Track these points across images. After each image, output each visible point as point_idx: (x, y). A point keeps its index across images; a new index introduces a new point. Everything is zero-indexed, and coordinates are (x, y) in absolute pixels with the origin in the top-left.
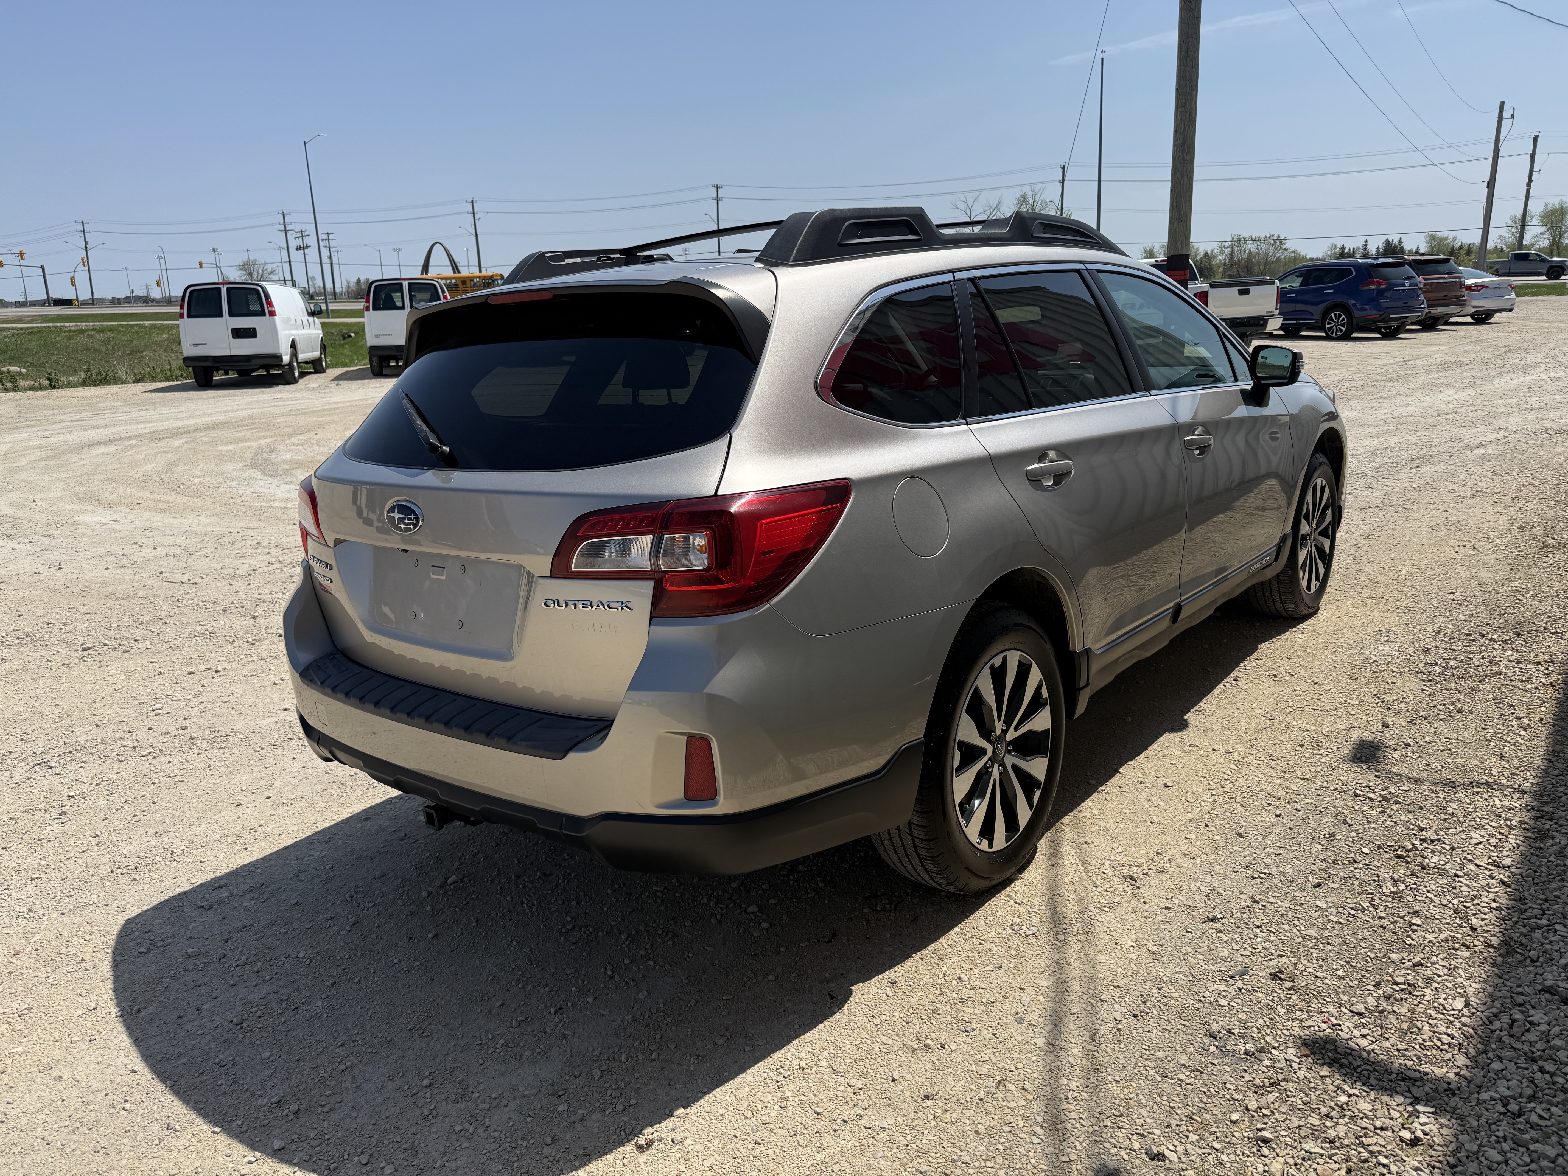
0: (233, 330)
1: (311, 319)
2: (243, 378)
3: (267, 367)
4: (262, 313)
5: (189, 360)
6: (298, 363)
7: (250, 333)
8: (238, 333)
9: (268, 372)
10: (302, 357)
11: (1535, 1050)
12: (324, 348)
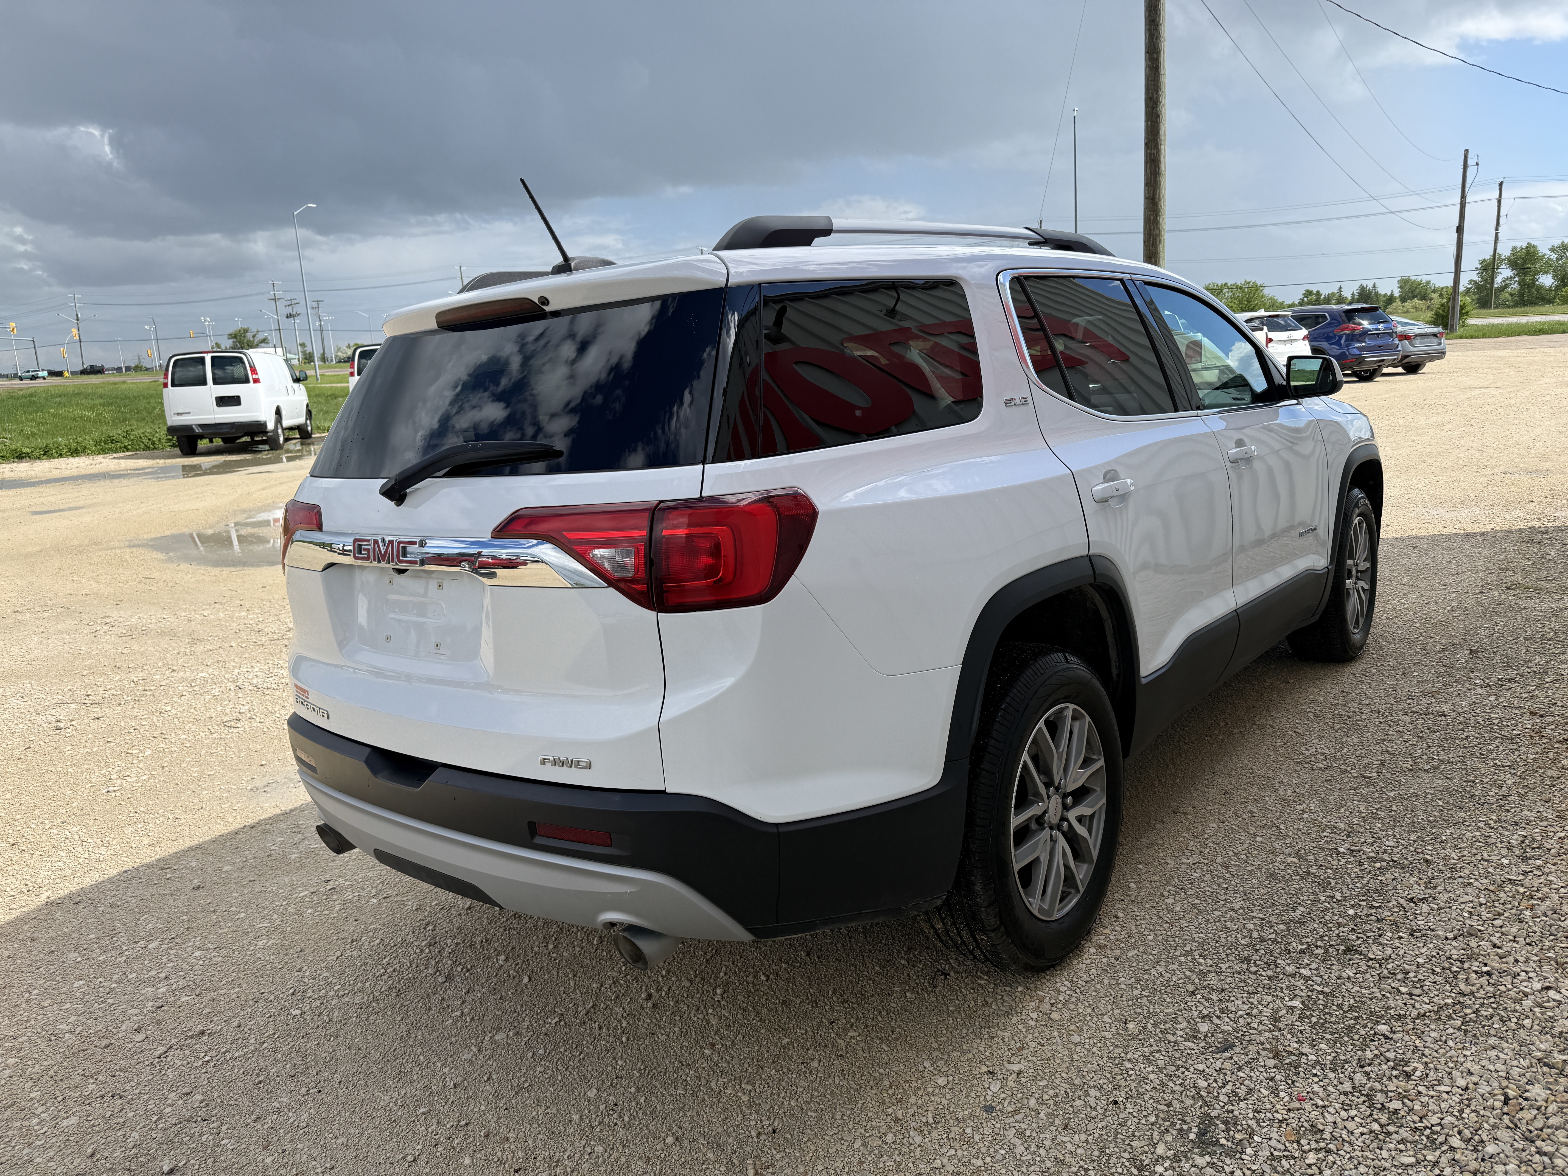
0: (217, 398)
1: (296, 385)
2: (228, 445)
3: (252, 434)
4: (246, 381)
5: (173, 430)
6: (283, 429)
7: (235, 401)
8: (222, 401)
9: (252, 439)
10: (286, 423)
11: (1532, 1129)
12: (309, 413)
